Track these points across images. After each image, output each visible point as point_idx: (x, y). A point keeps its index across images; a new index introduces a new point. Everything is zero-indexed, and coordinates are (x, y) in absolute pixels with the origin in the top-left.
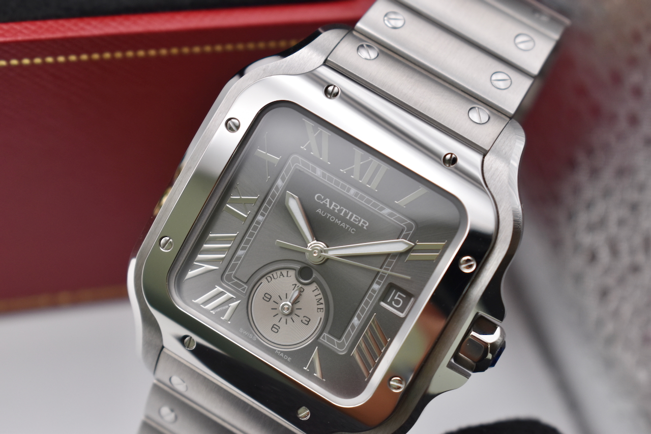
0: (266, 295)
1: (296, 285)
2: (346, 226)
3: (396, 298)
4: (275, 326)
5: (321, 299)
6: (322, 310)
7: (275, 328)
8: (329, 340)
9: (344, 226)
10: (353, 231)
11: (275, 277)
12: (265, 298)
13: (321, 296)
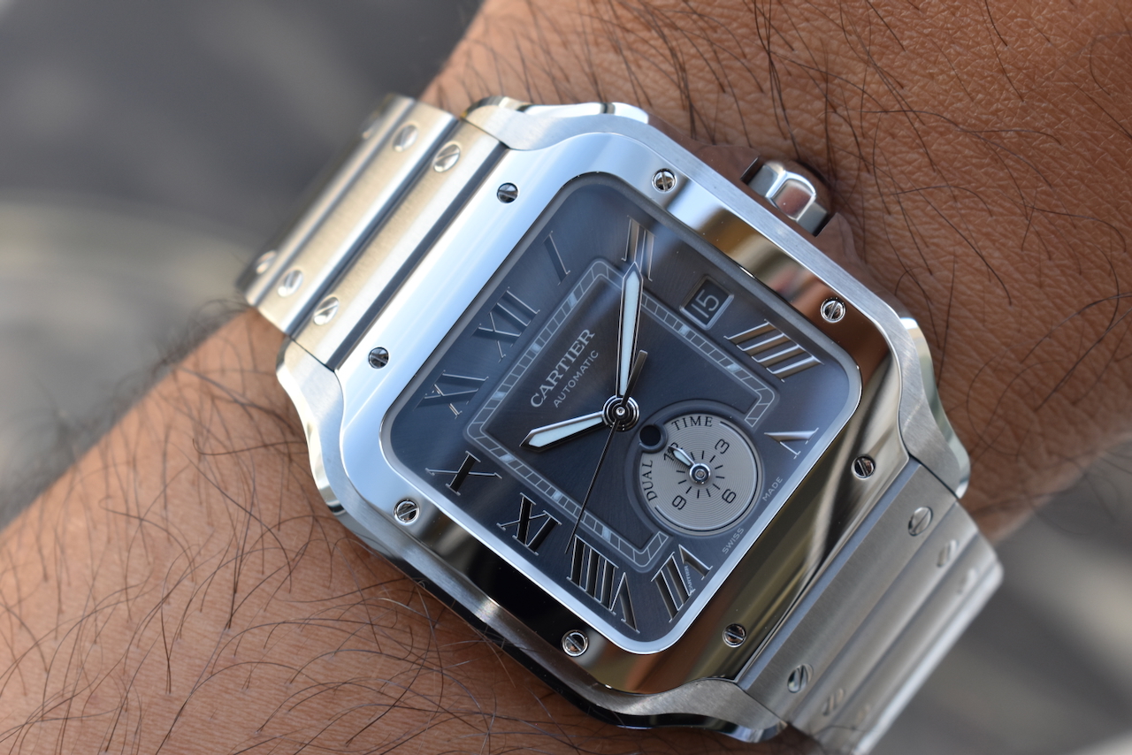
0: (676, 503)
1: (665, 455)
2: (586, 365)
3: (704, 305)
4: (725, 497)
5: (692, 418)
6: (709, 419)
7: (729, 497)
8: (756, 414)
9: (585, 367)
10: (594, 354)
11: (649, 485)
12: (680, 507)
13: (688, 418)
